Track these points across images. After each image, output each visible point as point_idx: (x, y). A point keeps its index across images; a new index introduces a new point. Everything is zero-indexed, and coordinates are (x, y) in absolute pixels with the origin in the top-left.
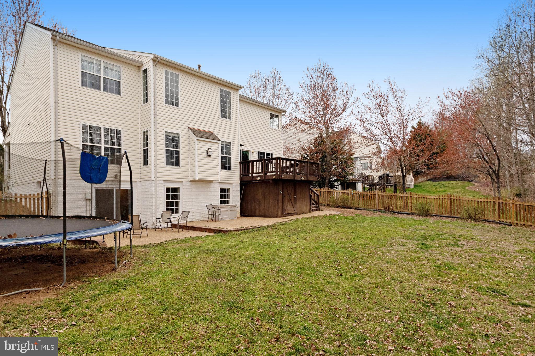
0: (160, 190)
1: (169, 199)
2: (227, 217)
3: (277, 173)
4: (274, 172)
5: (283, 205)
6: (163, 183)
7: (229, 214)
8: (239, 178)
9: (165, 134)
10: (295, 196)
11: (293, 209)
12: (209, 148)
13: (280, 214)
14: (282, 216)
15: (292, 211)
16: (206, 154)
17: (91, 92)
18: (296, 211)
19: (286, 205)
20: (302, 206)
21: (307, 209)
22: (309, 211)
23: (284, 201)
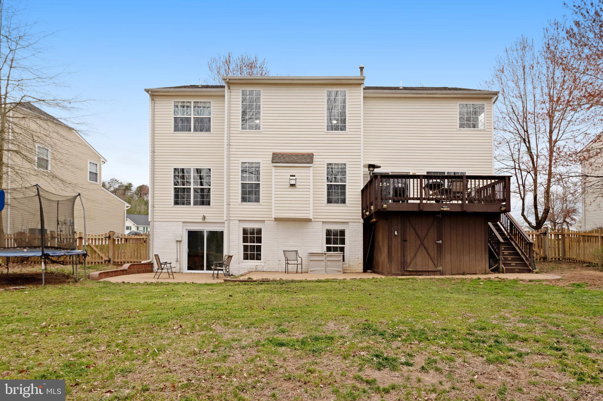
0: (235, 232)
1: (248, 242)
2: (322, 270)
3: (421, 202)
4: (417, 199)
5: (403, 256)
6: (238, 223)
7: (326, 266)
8: (361, 214)
9: (240, 165)
10: (439, 242)
11: (431, 263)
12: (291, 176)
13: (393, 269)
14: (399, 275)
15: (427, 267)
16: (288, 184)
17: (182, 135)
18: (440, 268)
19: (412, 255)
20: (460, 261)
21: (477, 267)
22: (484, 272)
23: (403, 249)
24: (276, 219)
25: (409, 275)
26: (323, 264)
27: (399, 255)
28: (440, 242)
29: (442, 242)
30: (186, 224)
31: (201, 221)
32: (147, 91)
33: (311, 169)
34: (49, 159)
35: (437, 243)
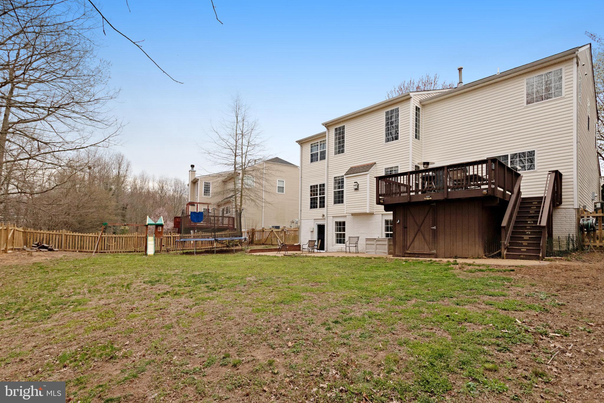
0: (330, 224)
1: (338, 232)
5: (404, 240)
6: (333, 218)
9: (333, 179)
10: (433, 228)
11: (426, 247)
12: (355, 183)
13: (396, 252)
14: (399, 256)
15: (423, 251)
16: (353, 188)
17: (315, 164)
18: (434, 251)
19: (411, 240)
20: (453, 245)
21: (469, 251)
22: (476, 256)
23: (405, 234)
24: (353, 214)
25: (409, 257)
26: (374, 246)
27: (401, 239)
28: (435, 228)
29: (437, 228)
30: (316, 221)
31: (321, 218)
32: (297, 142)
33: (368, 175)
34: (284, 186)
35: (432, 229)
